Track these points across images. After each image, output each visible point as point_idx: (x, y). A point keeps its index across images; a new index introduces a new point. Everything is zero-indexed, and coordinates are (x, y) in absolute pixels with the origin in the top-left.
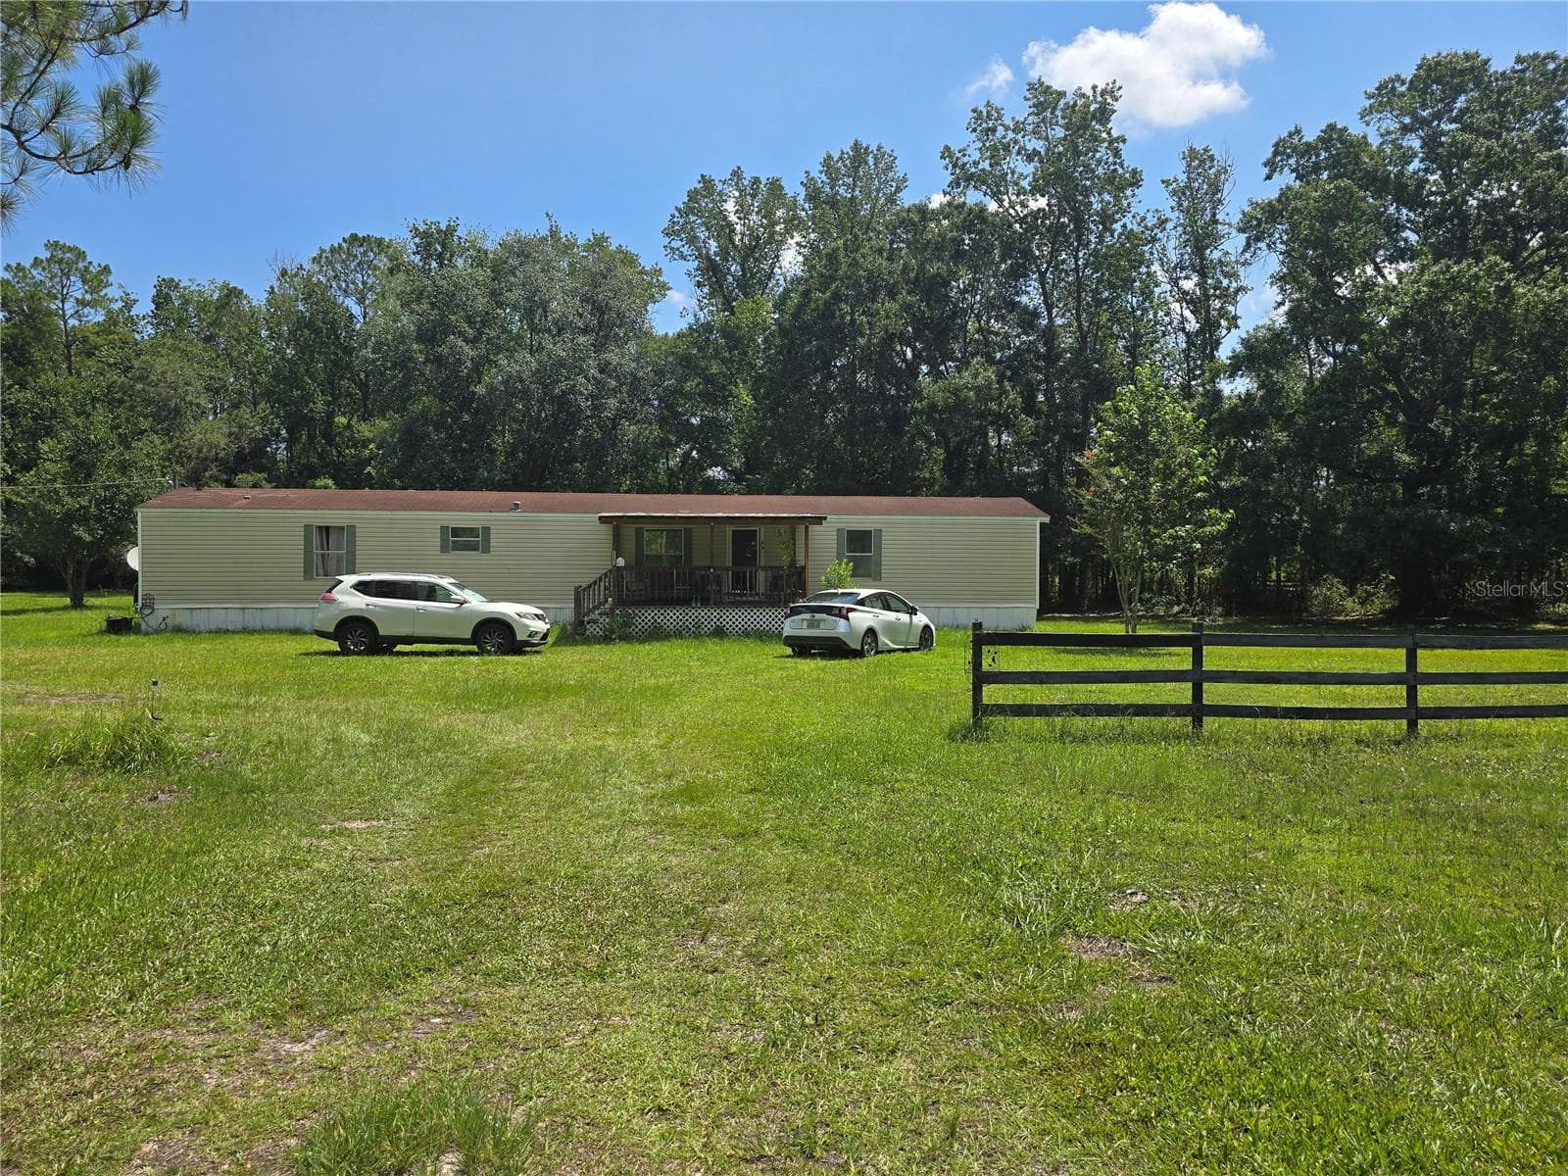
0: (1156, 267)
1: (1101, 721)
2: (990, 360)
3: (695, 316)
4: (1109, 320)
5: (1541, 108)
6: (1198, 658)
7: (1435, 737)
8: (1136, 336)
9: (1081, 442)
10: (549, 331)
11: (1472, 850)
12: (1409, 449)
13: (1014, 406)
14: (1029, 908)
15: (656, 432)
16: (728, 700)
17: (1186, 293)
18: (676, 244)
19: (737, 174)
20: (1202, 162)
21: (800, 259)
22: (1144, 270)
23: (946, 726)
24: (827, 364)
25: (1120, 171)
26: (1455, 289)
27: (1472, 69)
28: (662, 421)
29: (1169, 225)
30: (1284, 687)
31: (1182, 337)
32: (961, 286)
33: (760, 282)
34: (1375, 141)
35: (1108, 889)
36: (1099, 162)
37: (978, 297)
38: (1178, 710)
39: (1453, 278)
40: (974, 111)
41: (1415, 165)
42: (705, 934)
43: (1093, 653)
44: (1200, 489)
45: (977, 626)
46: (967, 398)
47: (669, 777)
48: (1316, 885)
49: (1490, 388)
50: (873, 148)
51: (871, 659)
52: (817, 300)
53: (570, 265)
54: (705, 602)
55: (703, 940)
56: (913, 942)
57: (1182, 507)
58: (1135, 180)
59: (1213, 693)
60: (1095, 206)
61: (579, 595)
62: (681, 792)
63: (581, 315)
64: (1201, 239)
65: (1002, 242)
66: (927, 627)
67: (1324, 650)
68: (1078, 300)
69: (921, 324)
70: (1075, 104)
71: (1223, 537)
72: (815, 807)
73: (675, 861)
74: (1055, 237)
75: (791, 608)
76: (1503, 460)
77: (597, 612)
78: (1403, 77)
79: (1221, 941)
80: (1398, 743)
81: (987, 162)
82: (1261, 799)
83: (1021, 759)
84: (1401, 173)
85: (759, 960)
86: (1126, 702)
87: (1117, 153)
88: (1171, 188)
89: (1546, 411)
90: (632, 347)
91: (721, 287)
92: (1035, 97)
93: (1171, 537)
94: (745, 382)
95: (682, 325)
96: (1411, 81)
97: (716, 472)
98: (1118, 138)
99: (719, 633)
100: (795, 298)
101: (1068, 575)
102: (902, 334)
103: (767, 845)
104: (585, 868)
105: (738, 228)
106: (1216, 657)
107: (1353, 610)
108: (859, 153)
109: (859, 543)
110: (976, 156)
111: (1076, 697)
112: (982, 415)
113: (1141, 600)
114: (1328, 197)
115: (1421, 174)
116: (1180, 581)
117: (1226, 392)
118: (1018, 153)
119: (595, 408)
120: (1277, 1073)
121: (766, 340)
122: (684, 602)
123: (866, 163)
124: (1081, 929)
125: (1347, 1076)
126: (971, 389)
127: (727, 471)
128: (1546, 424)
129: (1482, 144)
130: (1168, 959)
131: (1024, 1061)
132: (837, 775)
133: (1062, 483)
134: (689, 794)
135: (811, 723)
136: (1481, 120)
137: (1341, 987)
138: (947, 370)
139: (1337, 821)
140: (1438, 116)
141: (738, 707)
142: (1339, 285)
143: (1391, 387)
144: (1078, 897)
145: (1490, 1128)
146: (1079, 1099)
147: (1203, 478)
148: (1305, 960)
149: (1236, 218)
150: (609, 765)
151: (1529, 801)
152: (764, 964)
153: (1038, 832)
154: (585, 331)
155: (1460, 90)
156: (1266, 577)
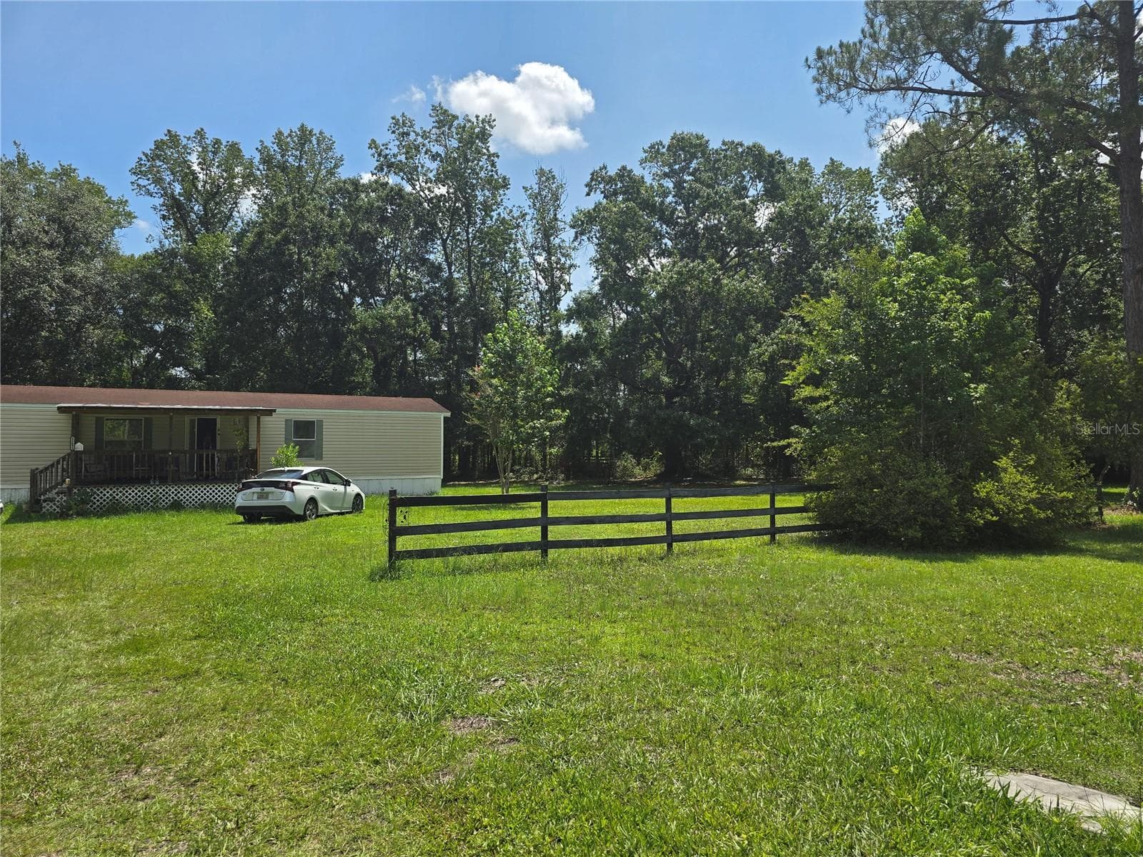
0: (519, 245)
1: (482, 557)
2: (408, 298)
3: (161, 242)
4: (490, 278)
5: (735, 174)
6: (544, 509)
7: (682, 553)
8: (508, 290)
9: (473, 361)
10: (13, 243)
11: (701, 624)
12: (669, 374)
13: (425, 333)
14: (420, 702)
15: (121, 336)
16: (181, 563)
17: (539, 265)
18: (143, 182)
19: (200, 134)
20: (548, 179)
21: (256, 207)
22: (512, 245)
23: (368, 570)
24: (278, 290)
25: (496, 177)
26: (692, 277)
27: (700, 145)
28: (126, 327)
29: (528, 218)
30: (598, 526)
31: (537, 294)
32: (386, 242)
33: (220, 222)
34: (648, 180)
35: (479, 680)
36: (482, 168)
37: (398, 252)
38: (532, 546)
39: (690, 271)
40: (393, 118)
41: (670, 199)
42: (139, 767)
43: (480, 509)
44: (548, 396)
45: (393, 493)
46: (390, 325)
47: (117, 633)
48: (612, 658)
49: (710, 339)
50: (316, 131)
51: (311, 523)
52: (269, 240)
53: (37, 188)
54: (164, 481)
55: (137, 772)
56: (327, 744)
57: (537, 407)
58: (505, 184)
59: (555, 532)
60: (479, 198)
61: (35, 476)
62: (127, 645)
63: (47, 233)
64: (548, 230)
65: (414, 214)
66: (358, 495)
67: (623, 500)
68: (469, 261)
69: (355, 269)
70: (465, 126)
71: (565, 427)
72: (253, 644)
73: (115, 706)
74: (452, 216)
75: (243, 484)
76: (718, 382)
77: (54, 491)
78: (664, 143)
79: (551, 706)
80: (662, 559)
81: (404, 156)
82: (581, 603)
83: (423, 590)
84: (663, 202)
85: (188, 781)
86: (499, 542)
87: (493, 165)
88: (528, 193)
89: (739, 353)
90: (98, 263)
91: (185, 221)
92: (437, 116)
93: (531, 428)
94: (206, 299)
95: (149, 249)
96: (669, 146)
97: (179, 372)
98: (494, 154)
99: (177, 506)
100: (250, 237)
101: (464, 453)
102: (340, 273)
103: (207, 681)
104: (21, 723)
105: (201, 176)
106: (557, 508)
107: (639, 474)
108: (305, 135)
109: (305, 434)
110: (395, 150)
111: (466, 541)
112: (401, 338)
113: (512, 471)
114: (622, 212)
115: (673, 204)
116: (538, 457)
117: (564, 333)
118: (426, 153)
119: (58, 312)
120: (582, 795)
121: (225, 267)
122: (144, 481)
123: (311, 142)
124: (457, 712)
125: (623, 788)
126: (393, 318)
127: (189, 371)
128: (739, 361)
129: (705, 191)
130: (516, 725)
131: (408, 823)
132: (275, 617)
133: (460, 389)
134: (135, 646)
135: (256, 577)
136: (705, 176)
137: (623, 726)
138: (375, 303)
139: (626, 613)
140: (683, 170)
141: (190, 568)
142: (629, 269)
143: (659, 335)
144: (457, 688)
145: (705, 806)
146: (446, 843)
147: (550, 389)
148: (602, 711)
149: (569, 219)
150: (54, 626)
151: (730, 590)
152: (193, 784)
153: (431, 644)
154: (51, 246)
155: (694, 156)
156: (590, 454)
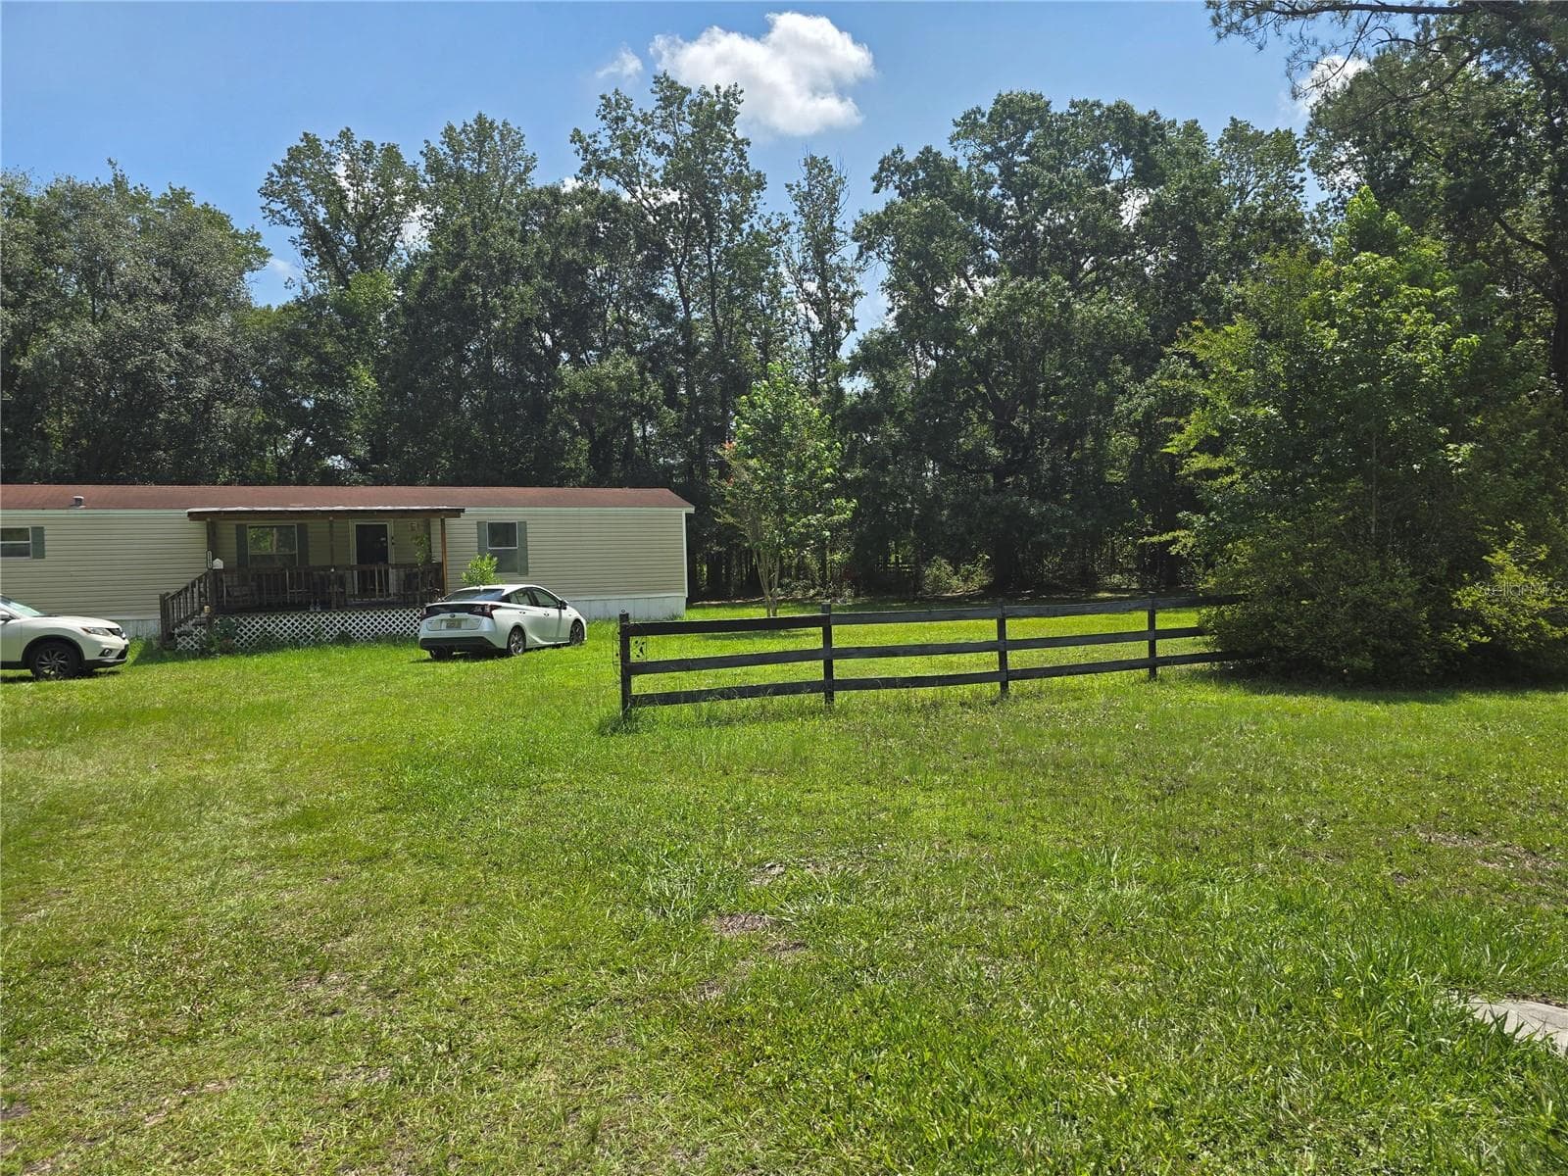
0: (782, 269)
1: (744, 703)
2: (631, 351)
3: (303, 288)
4: (742, 317)
5: (1090, 148)
6: (827, 637)
7: (1022, 695)
8: (767, 334)
9: (721, 435)
10: (116, 297)
11: (1052, 792)
12: (1000, 443)
13: (656, 398)
14: (674, 894)
15: (260, 416)
16: (355, 713)
17: (809, 295)
18: (277, 206)
19: (346, 135)
20: (822, 170)
21: (425, 233)
22: (771, 270)
23: (595, 721)
24: (459, 347)
25: (746, 173)
26: (1028, 302)
27: (1038, 109)
28: (266, 404)
29: (793, 229)
30: (902, 659)
31: (807, 336)
32: (599, 275)
33: (379, 255)
34: (963, 164)
35: (749, 866)
36: (726, 162)
37: (616, 286)
38: (812, 687)
39: (1026, 294)
40: (603, 97)
41: (995, 190)
42: (322, 973)
43: (738, 637)
44: (828, 480)
45: (624, 617)
46: (609, 389)
47: (282, 804)
48: (929, 838)
49: (1057, 391)
50: (498, 123)
51: (518, 659)
52: (444, 279)
53: (141, 221)
54: (326, 606)
55: (320, 981)
56: (556, 947)
57: (813, 497)
58: (760, 184)
59: (843, 669)
60: (724, 205)
61: (165, 603)
62: (296, 819)
63: (158, 281)
64: (821, 244)
65: (636, 232)
66: (577, 621)
67: (935, 624)
68: (713, 296)
69: (559, 315)
70: (701, 102)
71: (850, 524)
72: (454, 818)
73: (287, 897)
74: (688, 232)
75: (428, 609)
76: (1069, 453)
77: (191, 623)
78: (983, 109)
79: (848, 901)
80: (993, 703)
81: (619, 150)
82: (883, 764)
83: (669, 746)
84: (984, 196)
85: (384, 992)
86: (767, 683)
87: (742, 156)
88: (794, 192)
89: (1100, 410)
90: (226, 319)
91: (333, 257)
92: (662, 91)
93: (804, 526)
94: (366, 362)
95: (288, 297)
96: (991, 114)
97: (336, 462)
98: (743, 140)
99: (345, 639)
100: (420, 276)
101: (715, 562)
102: (539, 318)
103: (399, 866)
104: (174, 918)
105: (351, 195)
106: (844, 636)
107: (957, 586)
108: (483, 129)
109: (503, 538)
110: (607, 143)
111: (722, 681)
112: (624, 406)
113: (780, 585)
114: (925, 214)
115: (999, 199)
116: (815, 566)
117: (848, 391)
118: (648, 145)
119: (179, 387)
120: (895, 1019)
121: (388, 319)
122: (301, 607)
123: (492, 139)
124: (723, 908)
125: (952, 1011)
126: (612, 379)
127: (349, 460)
128: (1099, 422)
129: (1047, 176)
130: (802, 926)
131: (667, 1049)
132: (479, 783)
133: (706, 475)
134: (307, 820)
135: (452, 730)
136: (1045, 154)
137: (948, 929)
138: (588, 359)
139: (945, 777)
140: (1011, 148)
141: (368, 719)
142: (939, 295)
143: (982, 389)
144: (721, 877)
145: (1065, 1037)
146: (718, 1077)
147: (829, 470)
148: (919, 908)
149: (850, 228)
150: (205, 796)
151: (1092, 745)
152: (392, 996)
153: (684, 818)
154: (165, 298)
155: (1029, 127)
156: (887, 560)
